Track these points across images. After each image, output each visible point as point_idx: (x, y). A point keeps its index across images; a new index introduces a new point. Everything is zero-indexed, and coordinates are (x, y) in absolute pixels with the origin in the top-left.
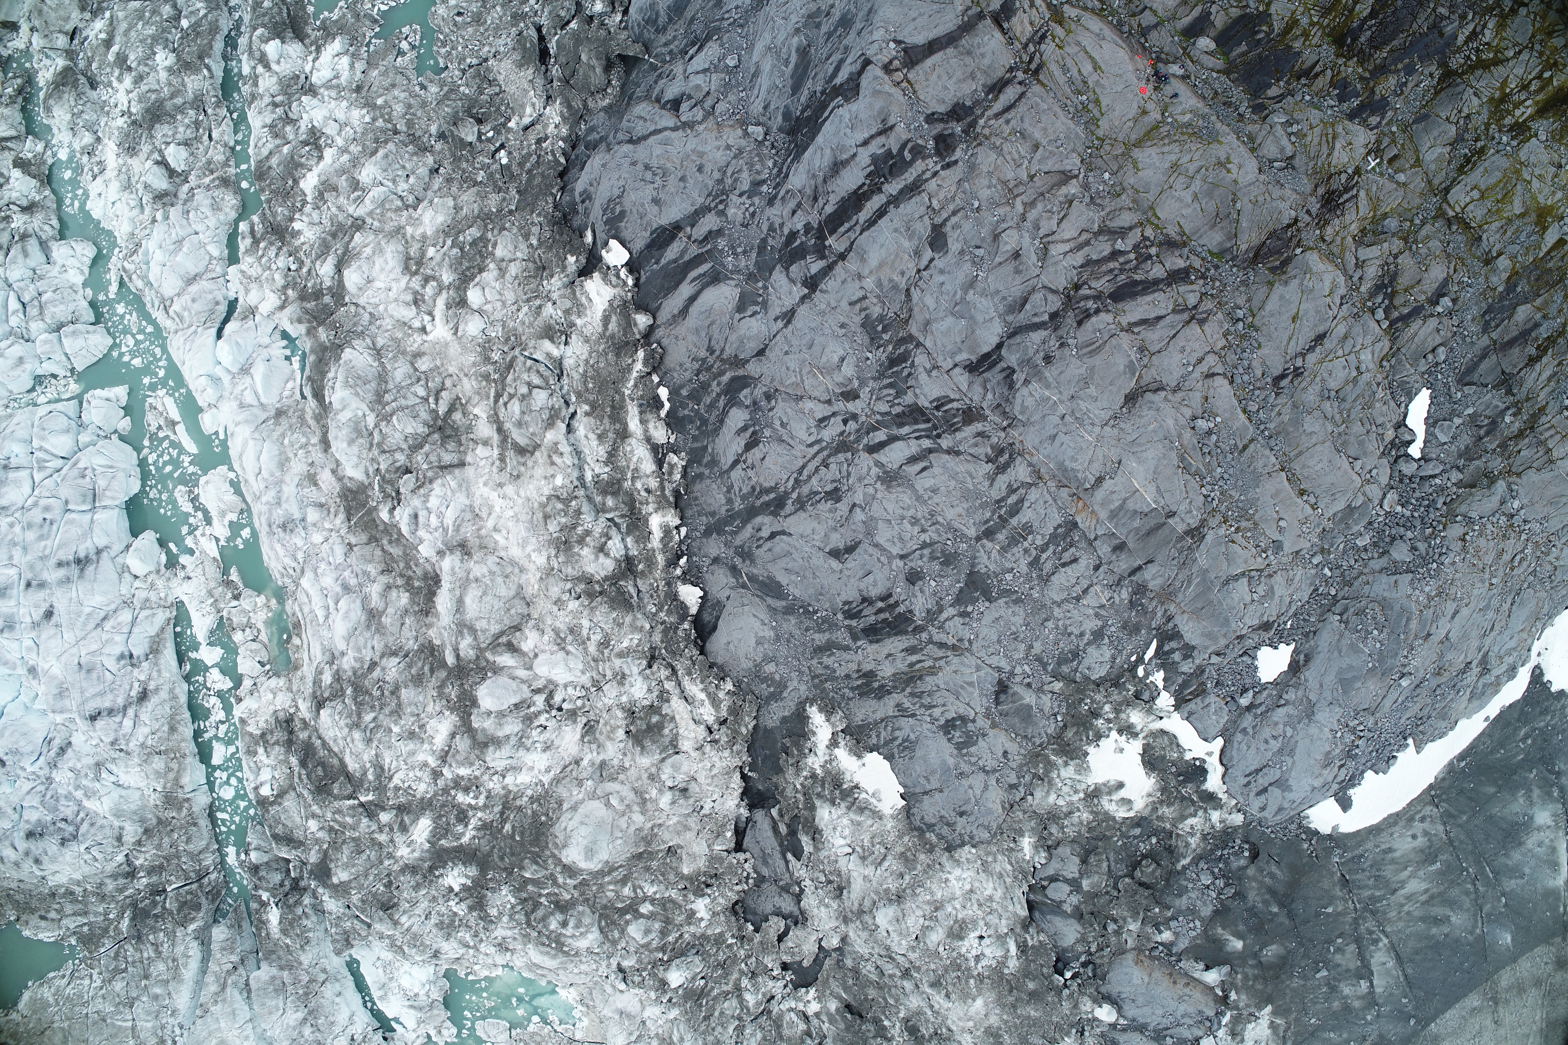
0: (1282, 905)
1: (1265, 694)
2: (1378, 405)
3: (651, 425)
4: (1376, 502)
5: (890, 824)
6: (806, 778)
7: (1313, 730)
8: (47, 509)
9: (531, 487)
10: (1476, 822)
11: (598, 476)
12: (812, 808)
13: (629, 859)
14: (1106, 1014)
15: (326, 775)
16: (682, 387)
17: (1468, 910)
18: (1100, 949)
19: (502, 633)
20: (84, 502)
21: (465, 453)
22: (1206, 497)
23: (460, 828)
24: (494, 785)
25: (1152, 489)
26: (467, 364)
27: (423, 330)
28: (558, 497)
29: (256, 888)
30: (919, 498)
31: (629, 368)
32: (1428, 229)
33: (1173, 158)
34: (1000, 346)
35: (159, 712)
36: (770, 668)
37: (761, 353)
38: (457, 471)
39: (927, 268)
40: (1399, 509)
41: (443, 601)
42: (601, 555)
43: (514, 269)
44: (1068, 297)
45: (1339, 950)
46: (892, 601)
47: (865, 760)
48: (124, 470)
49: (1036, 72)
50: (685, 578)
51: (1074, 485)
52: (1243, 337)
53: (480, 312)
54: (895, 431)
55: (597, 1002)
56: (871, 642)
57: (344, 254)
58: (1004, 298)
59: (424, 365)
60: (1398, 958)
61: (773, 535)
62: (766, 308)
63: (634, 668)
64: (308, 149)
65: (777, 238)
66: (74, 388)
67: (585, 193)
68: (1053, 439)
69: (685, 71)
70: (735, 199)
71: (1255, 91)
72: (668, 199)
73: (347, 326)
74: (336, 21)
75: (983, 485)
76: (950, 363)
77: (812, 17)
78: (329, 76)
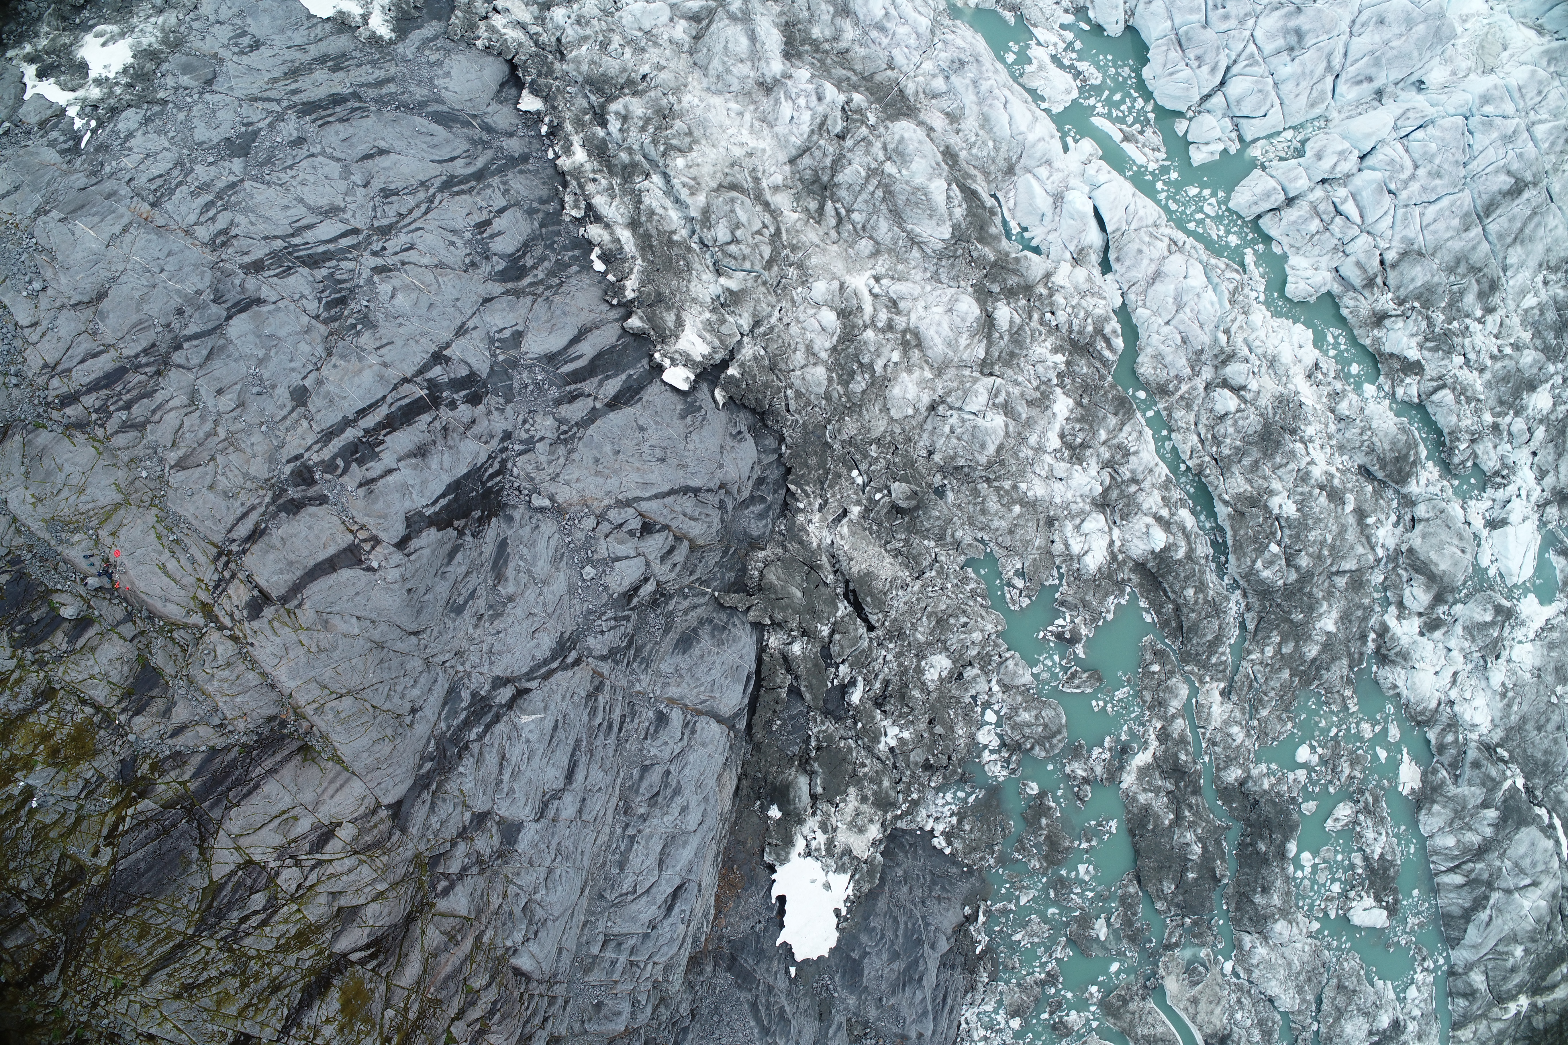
3: (608, 239)
8: (1226, 17)
9: (713, 156)
11: (646, 180)
16: (579, 273)
19: (707, 27)
20: (1187, 33)
21: (793, 173)
25: (78, 233)
26: (819, 256)
27: (877, 279)
30: (301, 200)
31: (643, 284)
33: (83, 498)
34: (229, 318)
36: (434, 58)
37: (488, 300)
38: (794, 152)
39: (309, 373)
41: (773, 38)
42: (623, 112)
43: (799, 357)
44: (166, 364)
46: (320, 122)
47: (335, 11)
49: (220, 554)
50: (539, 116)
51: (151, 227)
53: (818, 306)
54: (331, 247)
56: (338, 94)
57: (990, 335)
58: (229, 356)
59: (865, 246)
61: (452, 159)
62: (489, 337)
63: (572, 33)
64: (1079, 440)
65: (492, 402)
66: (1255, 152)
67: (740, 441)
68: (169, 254)
69: (648, 564)
70: (549, 435)
71: (20, 577)
72: (629, 432)
73: (961, 263)
74: (1107, 595)
75: (240, 218)
76: (280, 304)
77: (498, 615)
78: (1087, 526)
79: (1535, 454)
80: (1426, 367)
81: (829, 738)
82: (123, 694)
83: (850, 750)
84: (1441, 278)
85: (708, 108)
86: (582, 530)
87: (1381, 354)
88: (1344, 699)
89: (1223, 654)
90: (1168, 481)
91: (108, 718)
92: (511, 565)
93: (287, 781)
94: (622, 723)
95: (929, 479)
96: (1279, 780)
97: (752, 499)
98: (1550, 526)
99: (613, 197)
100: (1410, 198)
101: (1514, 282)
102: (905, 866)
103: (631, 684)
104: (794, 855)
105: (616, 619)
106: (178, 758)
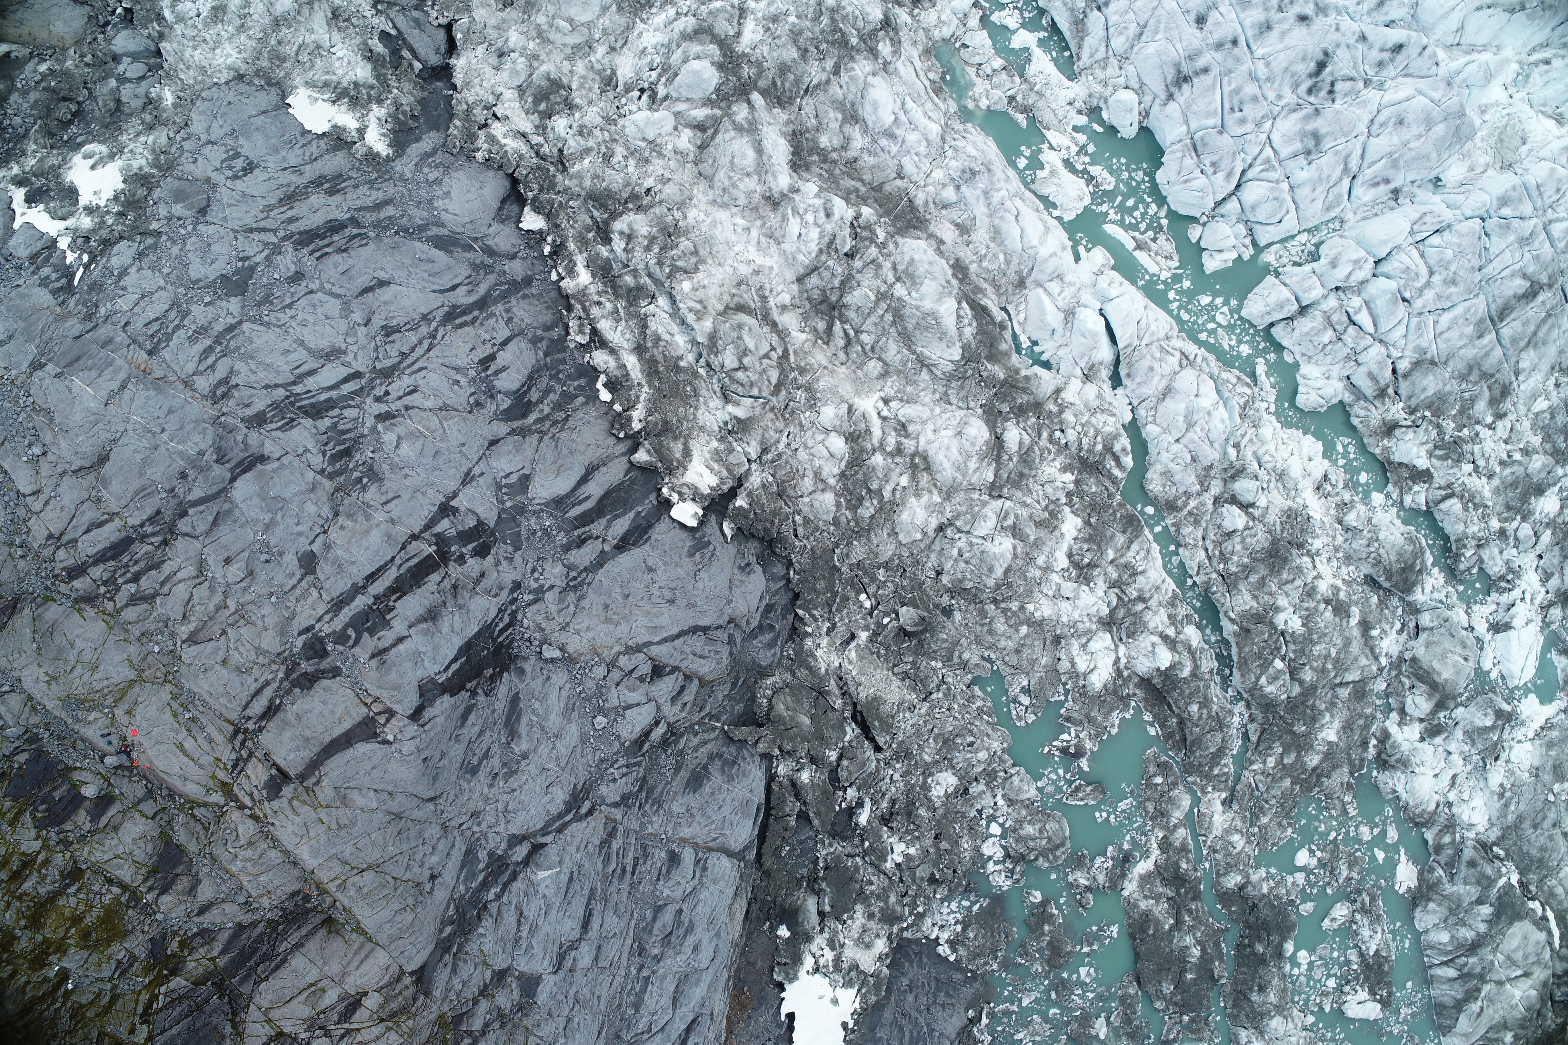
3: (613, 365)
5: (298, 81)
6: (387, 99)
8: (1243, 120)
9: (720, 276)
11: (652, 303)
12: (378, 77)
16: (585, 404)
19: (713, 137)
20: (1202, 139)
21: (801, 292)
22: (30, 396)
25: (76, 391)
26: (827, 379)
27: (886, 401)
30: (301, 343)
31: (649, 412)
33: (97, 676)
34: (233, 480)
36: (434, 176)
37: (494, 442)
38: (802, 271)
39: (317, 536)
41: (780, 149)
42: (627, 231)
43: (808, 483)
44: (172, 532)
46: (318, 254)
47: (329, 125)
49: (237, 732)
50: (541, 235)
51: (149, 380)
52: (15, 533)
53: (827, 431)
54: (333, 394)
56: (335, 220)
57: (999, 457)
58: (235, 522)
59: (874, 367)
61: (454, 288)
62: (495, 482)
63: (574, 145)
64: (1086, 560)
65: (501, 551)
66: (1269, 257)
67: (749, 573)
68: (170, 412)
69: (658, 708)
70: (558, 583)
71: (39, 755)
72: (638, 574)
73: (970, 384)
74: (1112, 710)
75: (240, 366)
76: (285, 460)
77: (513, 773)
78: (1093, 646)
79: (1540, 557)
80: (1435, 475)
81: (837, 859)
82: (148, 873)
83: (857, 868)
84: (1453, 386)
85: (714, 224)
86: (593, 679)
87: (1390, 463)
88: (1344, 804)
89: (1226, 765)
90: (1175, 597)
91: (135, 897)
92: (524, 721)
93: (313, 955)
94: (635, 866)
95: (937, 600)
96: (1278, 884)
97: (761, 628)
98: (1553, 627)
99: (618, 321)
100: (1424, 306)
101: (1524, 387)
102: (910, 975)
103: (643, 826)
104: (802, 973)
105: (627, 766)
106: (206, 935)
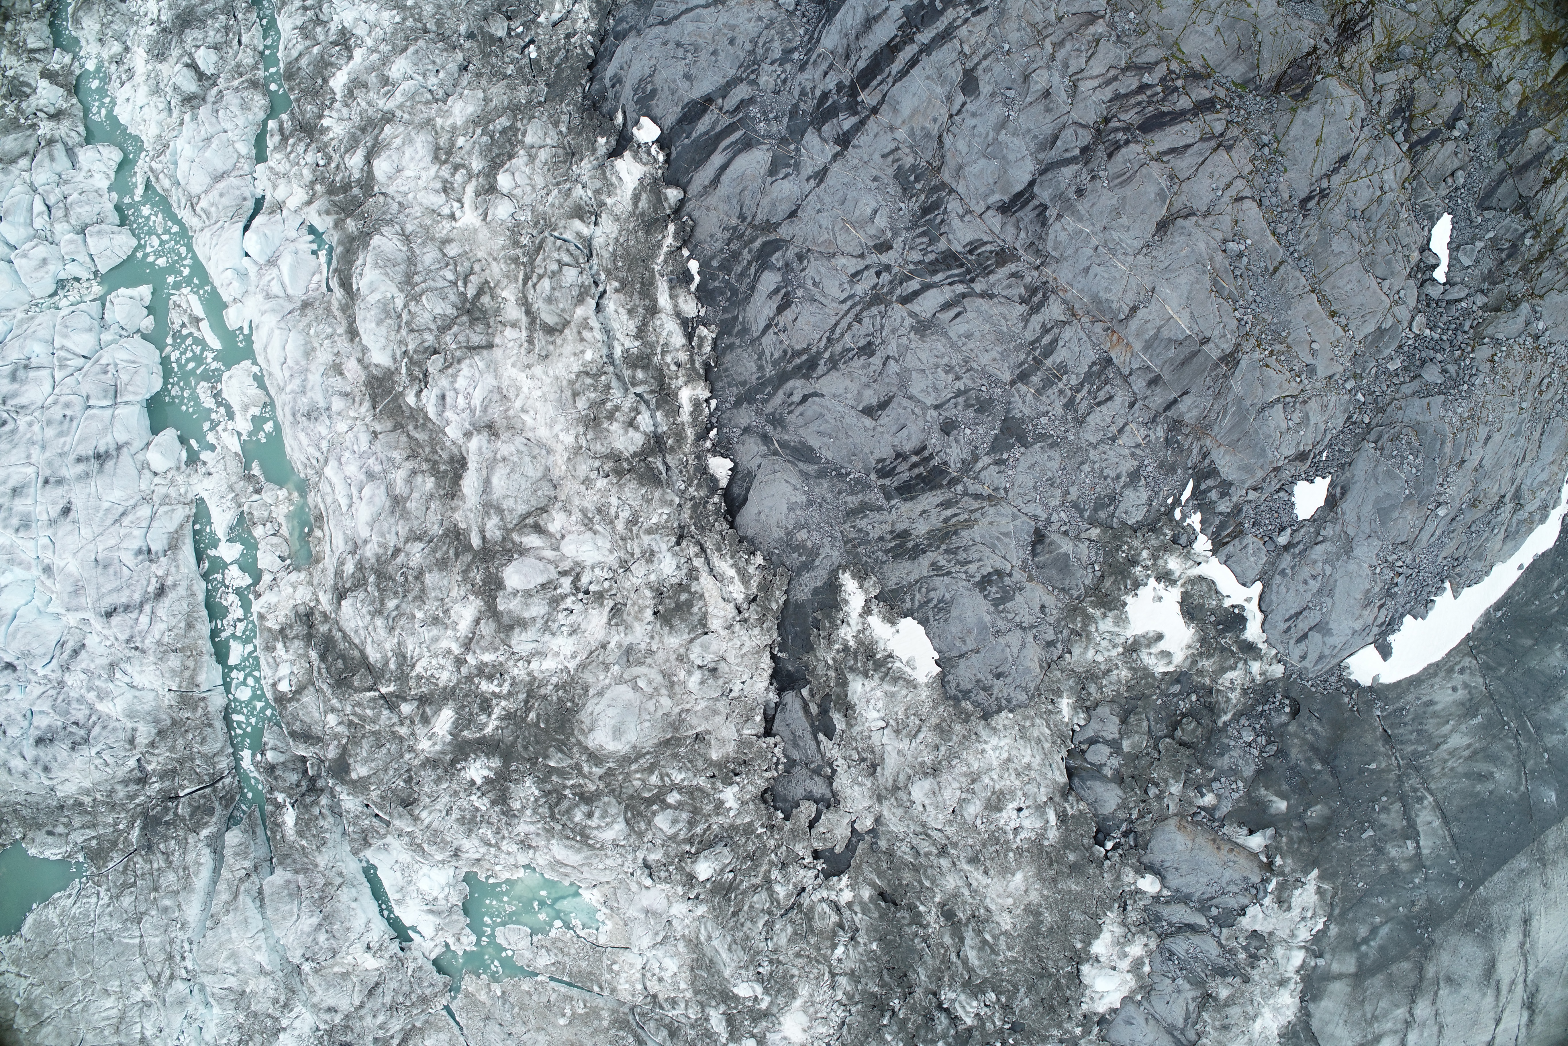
0: (1324, 762)
1: (1302, 531)
2: (1402, 225)
3: (681, 300)
4: (1406, 324)
5: (924, 694)
6: (838, 651)
7: (1352, 566)
8: (67, 405)
9: (560, 365)
10: (1516, 675)
11: (627, 350)
12: (845, 684)
13: (657, 746)
14: (1149, 884)
15: (346, 668)
16: (712, 258)
17: (1511, 766)
18: (1142, 816)
19: (529, 514)
20: (105, 397)
21: (494, 335)
22: (1239, 320)
23: (483, 718)
24: (518, 671)
25: (1186, 314)
26: (495, 248)
27: (452, 217)
28: (587, 374)
29: (272, 790)
30: (953, 345)
31: (659, 245)
32: (1440, 57)
34: (1032, 184)
35: (176, 608)
36: (802, 535)
37: (793, 214)
38: (485, 352)
39: (959, 112)
40: (1427, 332)
41: (470, 484)
42: (631, 429)
43: (543, 155)
44: (1098, 131)
45: (1383, 809)
46: (926, 454)
47: (899, 626)
48: (147, 366)
50: (715, 451)
51: (1107, 318)
52: (1269, 162)
53: (509, 196)
54: (929, 279)
55: (622, 901)
56: (905, 500)
57: (374, 146)
58: (1035, 137)
59: (452, 250)
60: (1444, 817)
61: (805, 398)
62: (798, 171)
63: (663, 545)
64: (338, 49)
65: (809, 102)
66: (97, 290)
67: (615, 78)
70: (766, 68)
72: (700, 73)
73: (375, 216)
75: (1017, 327)
76: (983, 206)
80: (38, 72)
85: (552, 425)
87: (67, 90)
90: (280, 10)
99: (665, 343)
